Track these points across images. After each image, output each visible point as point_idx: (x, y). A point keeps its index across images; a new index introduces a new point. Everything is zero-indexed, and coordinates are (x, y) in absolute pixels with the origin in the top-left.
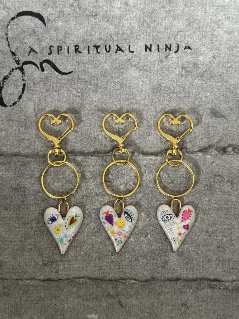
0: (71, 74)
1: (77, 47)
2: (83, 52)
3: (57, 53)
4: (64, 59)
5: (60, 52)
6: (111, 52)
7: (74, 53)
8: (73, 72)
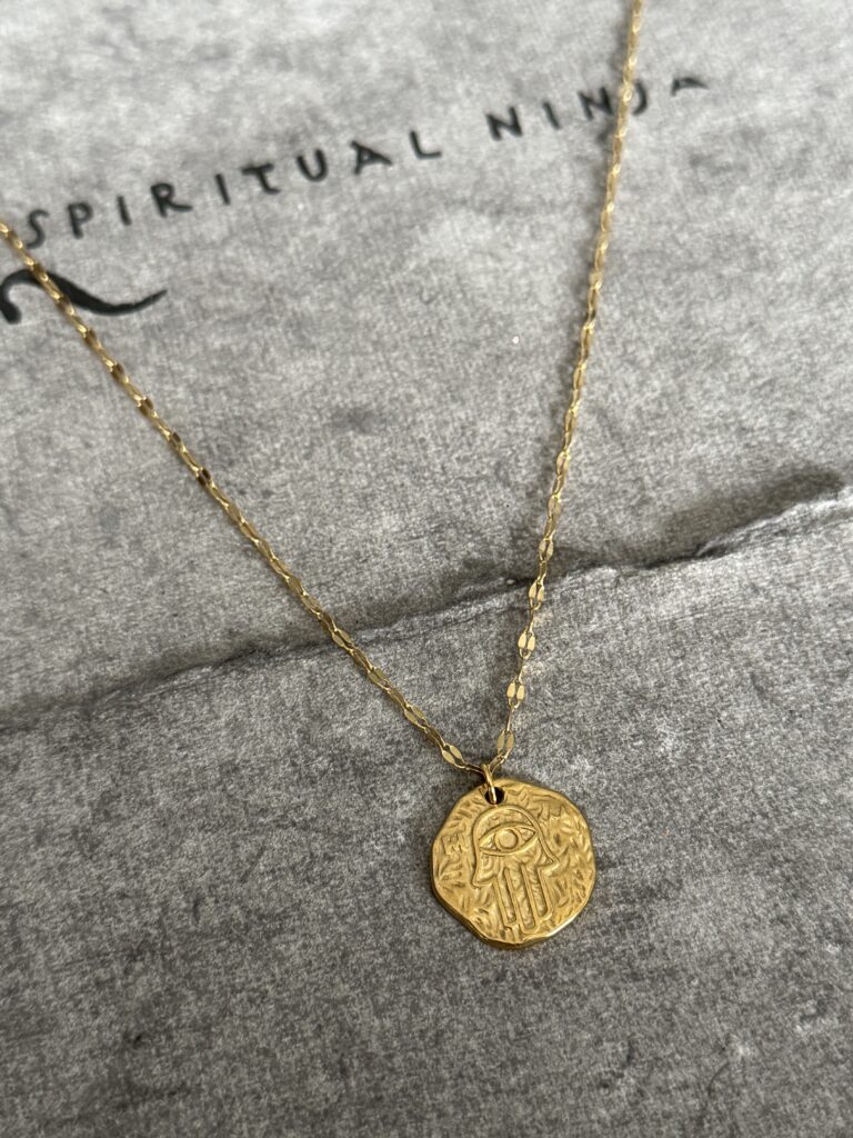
0: (162, 303)
1: (164, 193)
2: (197, 203)
3: (70, 236)
4: (109, 248)
5: (83, 227)
6: (331, 173)
7: (156, 217)
8: (169, 293)
